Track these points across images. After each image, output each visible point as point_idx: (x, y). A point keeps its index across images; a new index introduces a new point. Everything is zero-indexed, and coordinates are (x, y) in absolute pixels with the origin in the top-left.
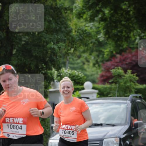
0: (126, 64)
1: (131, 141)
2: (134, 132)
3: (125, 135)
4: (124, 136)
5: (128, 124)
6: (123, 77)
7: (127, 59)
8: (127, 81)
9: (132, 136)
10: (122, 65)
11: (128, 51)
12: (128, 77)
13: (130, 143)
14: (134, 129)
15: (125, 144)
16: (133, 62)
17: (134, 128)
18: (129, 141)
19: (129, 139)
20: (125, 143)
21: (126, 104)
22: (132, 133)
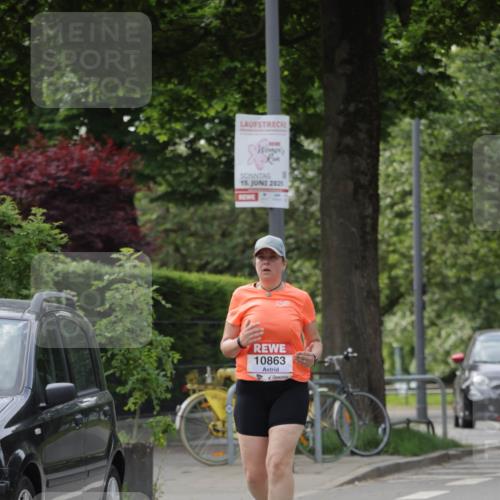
0: (28, 187)
1: (34, 451)
2: (43, 419)
3: (13, 428)
4: (9, 431)
5: (26, 391)
6: (16, 231)
7: (31, 170)
8: (29, 245)
9: (38, 431)
10: (13, 188)
11: (32, 143)
12: (34, 231)
13: (29, 456)
14: (44, 408)
15: (11, 458)
16: (50, 182)
17: (43, 405)
18: (25, 451)
19: (25, 444)
20: (10, 455)
21: (21, 324)
22: (36, 424)
